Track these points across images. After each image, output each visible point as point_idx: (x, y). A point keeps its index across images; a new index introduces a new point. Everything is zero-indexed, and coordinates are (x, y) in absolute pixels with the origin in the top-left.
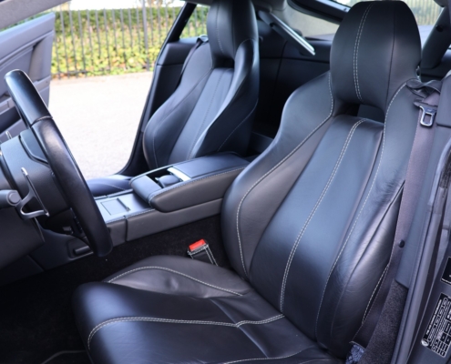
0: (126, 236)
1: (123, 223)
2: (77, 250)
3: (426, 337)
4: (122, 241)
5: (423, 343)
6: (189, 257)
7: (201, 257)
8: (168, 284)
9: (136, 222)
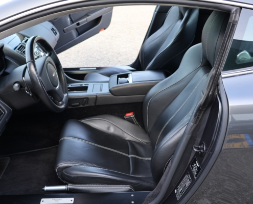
0: (96, 102)
1: (95, 97)
2: (73, 104)
3: (177, 189)
4: (93, 105)
5: (176, 191)
6: (124, 119)
7: (130, 120)
8: (109, 128)
9: (101, 97)
